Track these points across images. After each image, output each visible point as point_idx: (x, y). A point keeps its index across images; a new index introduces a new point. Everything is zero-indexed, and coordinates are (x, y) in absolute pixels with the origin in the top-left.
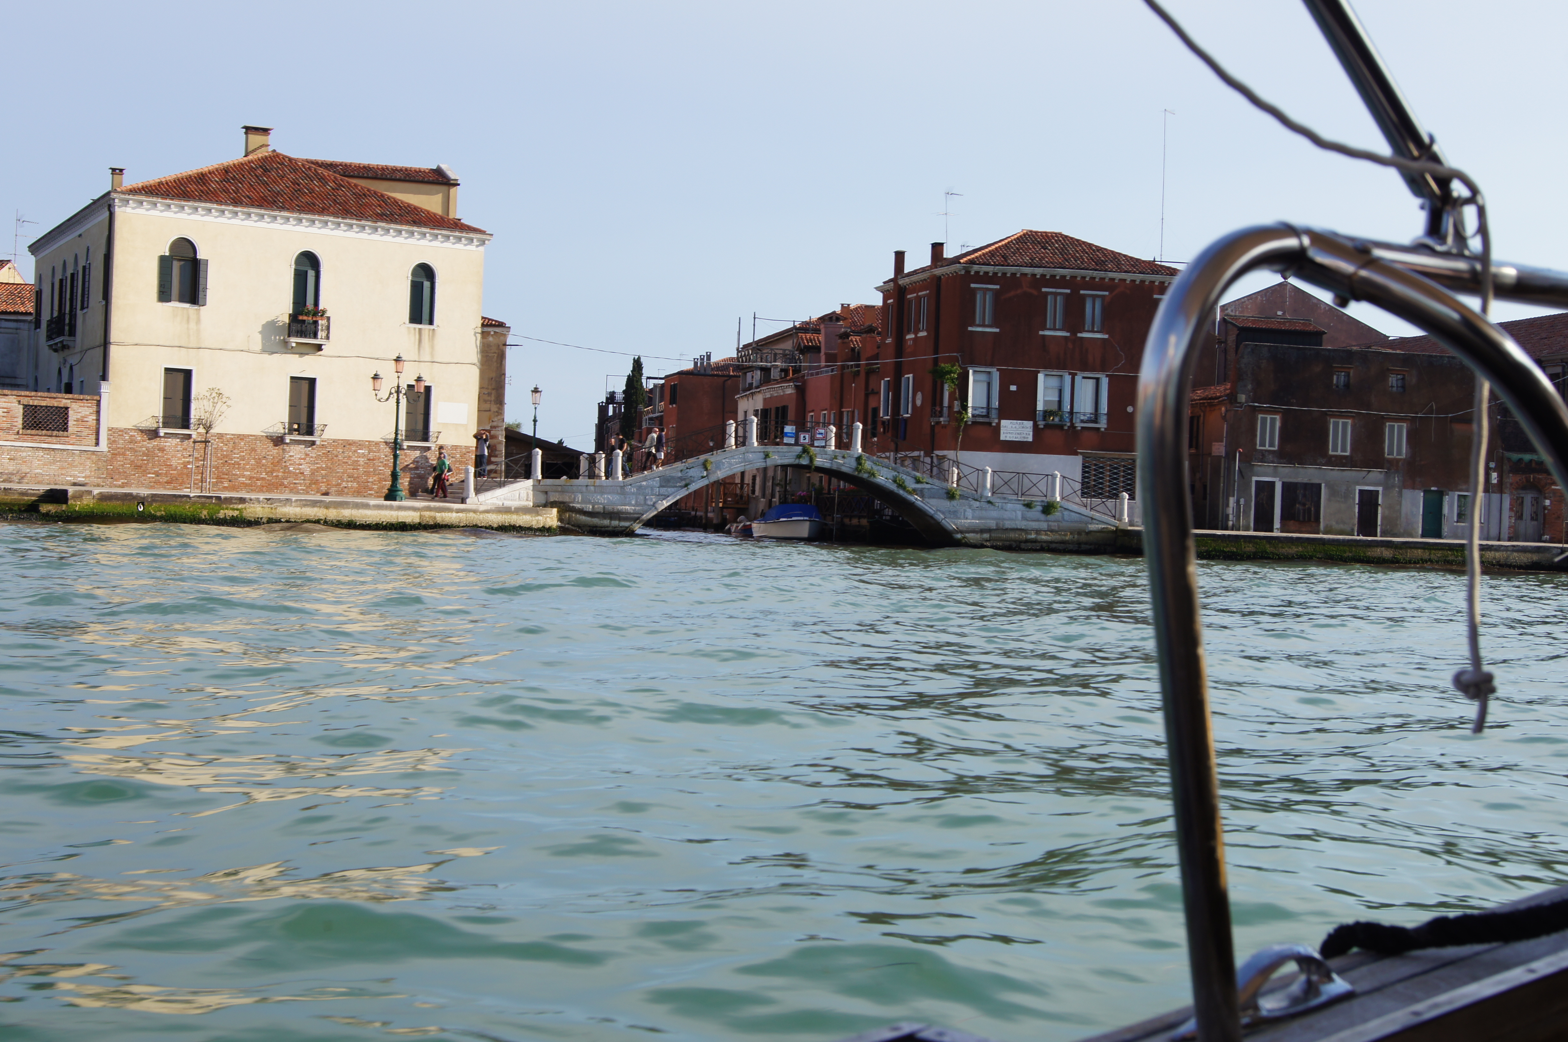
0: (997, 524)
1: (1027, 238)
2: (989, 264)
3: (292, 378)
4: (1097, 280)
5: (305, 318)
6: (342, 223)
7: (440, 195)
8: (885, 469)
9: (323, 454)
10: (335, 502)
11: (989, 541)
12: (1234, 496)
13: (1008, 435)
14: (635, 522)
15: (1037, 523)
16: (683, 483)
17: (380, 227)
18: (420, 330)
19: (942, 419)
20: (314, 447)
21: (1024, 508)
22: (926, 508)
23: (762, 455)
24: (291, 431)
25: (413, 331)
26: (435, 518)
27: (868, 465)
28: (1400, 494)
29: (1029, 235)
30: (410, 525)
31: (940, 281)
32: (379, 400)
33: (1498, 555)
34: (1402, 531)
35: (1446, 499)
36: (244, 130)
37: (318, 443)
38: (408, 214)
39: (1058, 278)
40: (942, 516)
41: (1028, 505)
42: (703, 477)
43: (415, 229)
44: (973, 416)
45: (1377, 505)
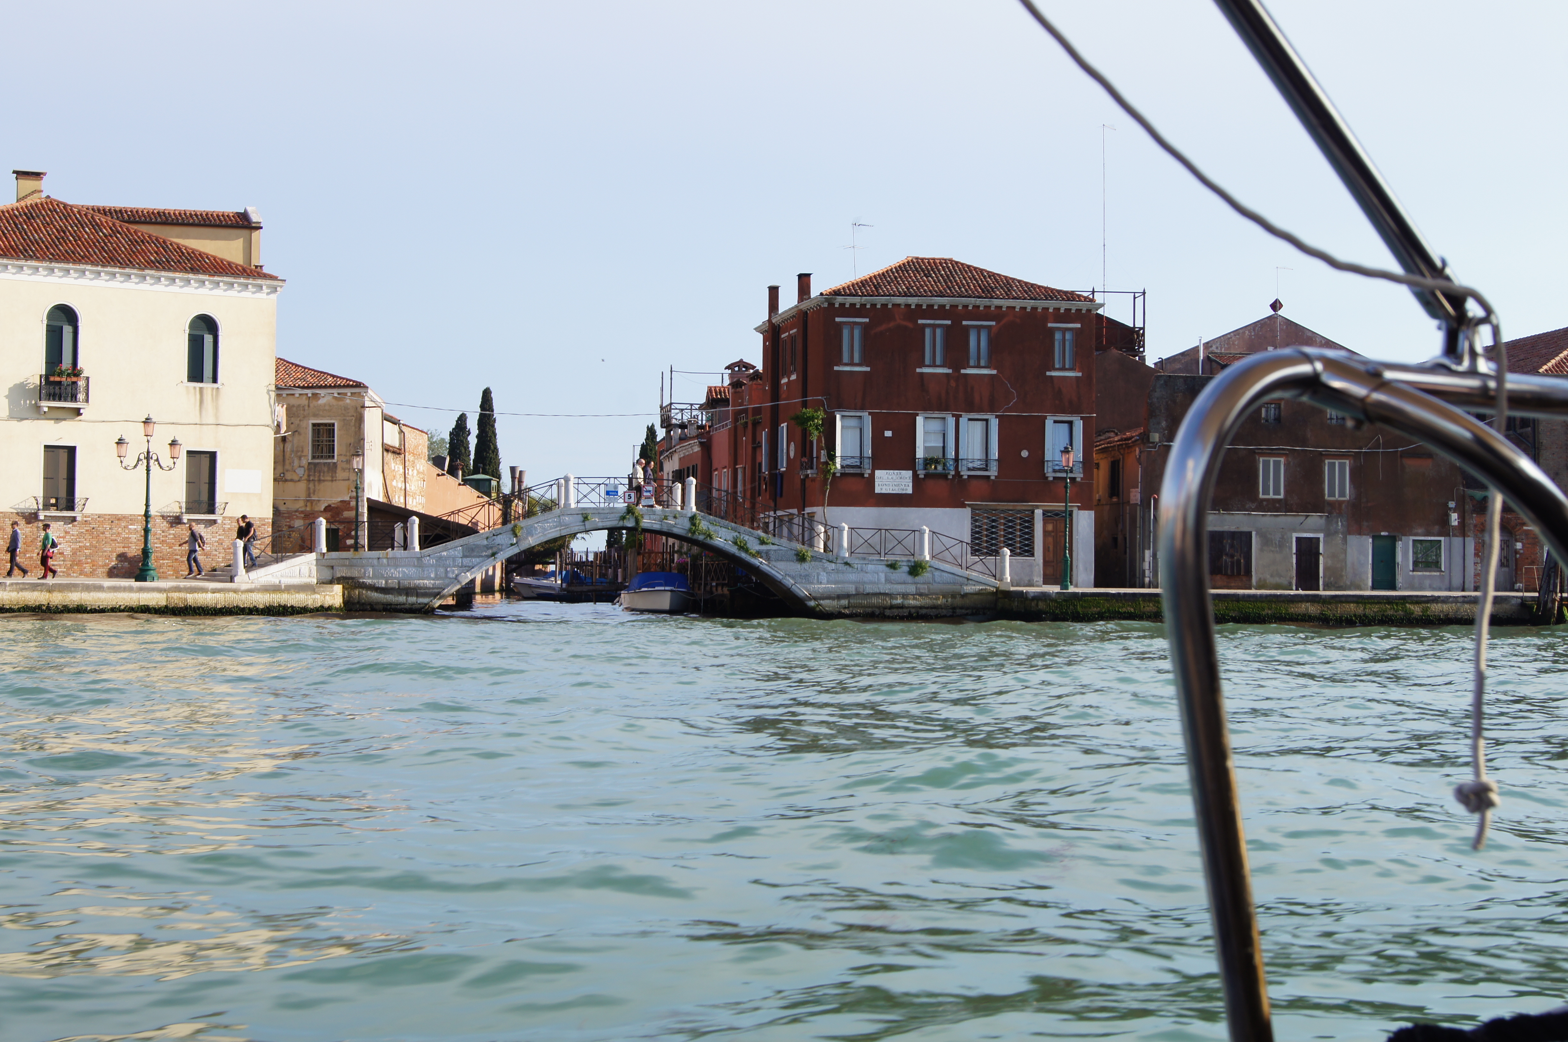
0: (856, 589)
1: (910, 266)
2: (857, 295)
3: (46, 447)
4: (981, 308)
5: (57, 379)
6: (103, 271)
7: (242, 239)
8: (724, 529)
9: (87, 531)
10: (60, 585)
11: (848, 608)
12: (1149, 549)
13: (884, 487)
14: (435, 597)
15: (903, 586)
16: (490, 552)
17: (148, 275)
18: (201, 389)
19: (809, 472)
20: (76, 523)
21: (887, 569)
22: (773, 572)
23: (580, 518)
24: (47, 506)
25: (192, 390)
26: (186, 600)
27: (703, 525)
28: (1345, 540)
29: (913, 263)
30: (154, 609)
31: (807, 317)
32: (125, 468)
33: (1445, 607)
34: (1348, 583)
35: (1399, 545)
36: (15, 175)
37: (78, 519)
38: (188, 260)
39: (936, 307)
40: (792, 582)
41: (893, 566)
42: (512, 545)
43: (191, 276)
44: (842, 467)
45: (1318, 554)
